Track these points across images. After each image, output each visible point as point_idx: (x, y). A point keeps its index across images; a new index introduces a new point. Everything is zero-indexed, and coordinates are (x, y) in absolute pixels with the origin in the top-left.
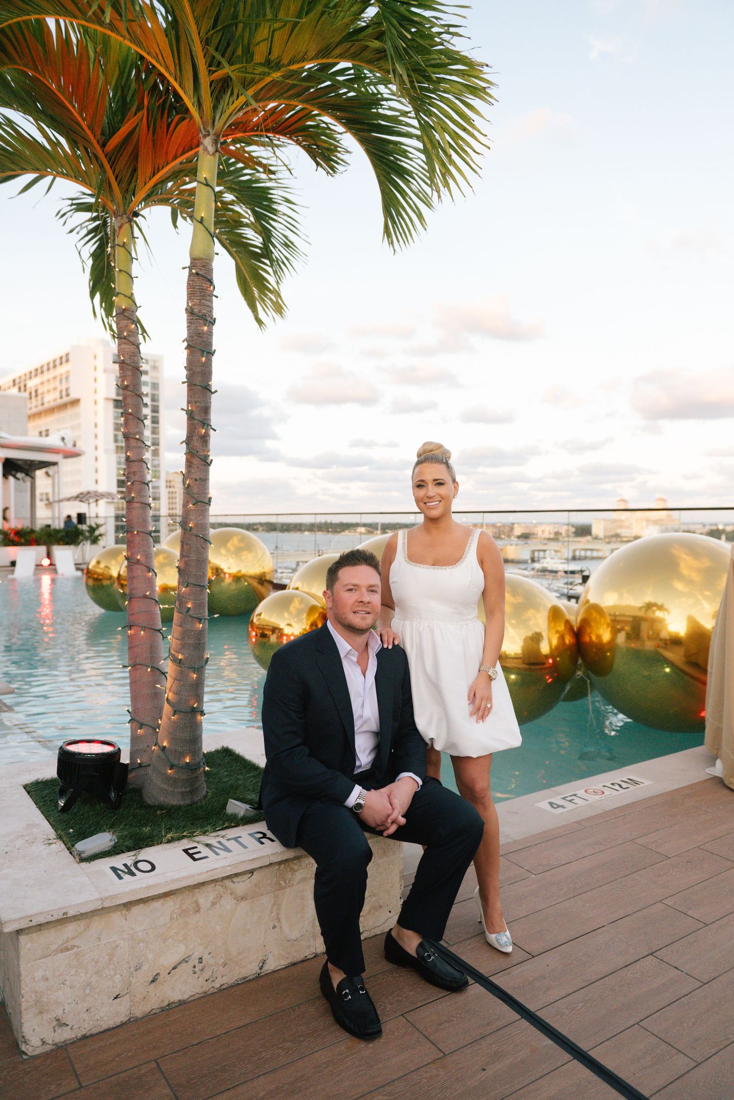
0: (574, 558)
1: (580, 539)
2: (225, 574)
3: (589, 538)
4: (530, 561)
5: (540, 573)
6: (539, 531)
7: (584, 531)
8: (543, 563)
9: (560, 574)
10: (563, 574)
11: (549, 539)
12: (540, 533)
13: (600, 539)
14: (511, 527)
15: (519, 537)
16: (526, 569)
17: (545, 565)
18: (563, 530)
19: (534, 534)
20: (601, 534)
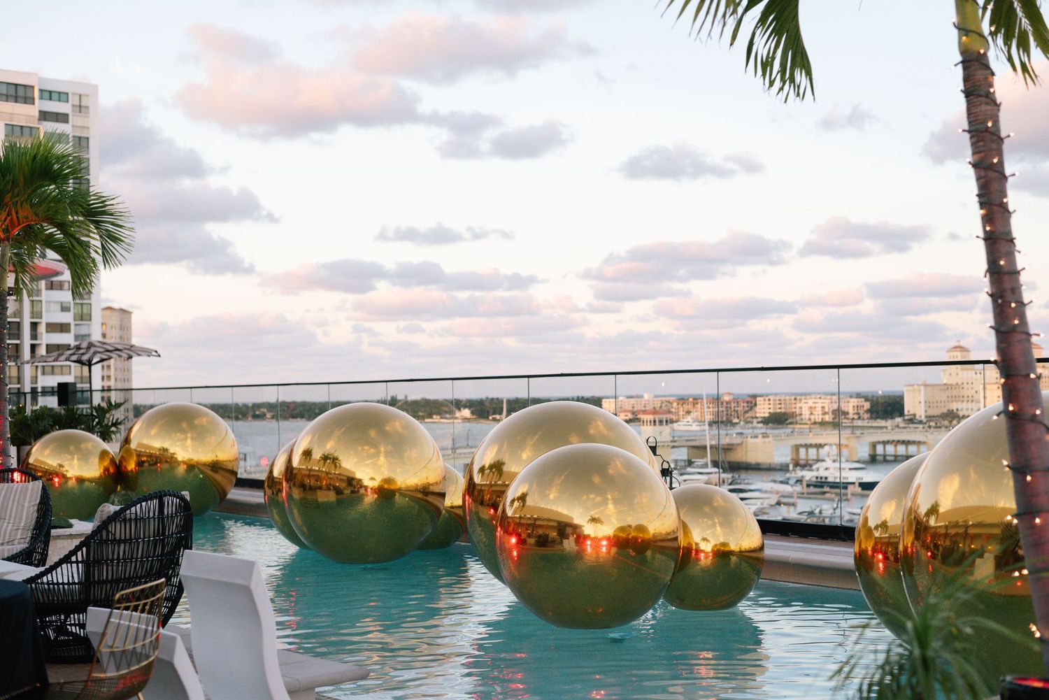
0: (873, 459)
1: (882, 423)
2: (366, 488)
3: (898, 420)
4: (791, 467)
5: (812, 489)
6: (804, 409)
7: (888, 407)
8: (818, 469)
9: (851, 488)
10: (859, 490)
11: (823, 424)
12: (806, 413)
13: (921, 422)
14: (752, 401)
15: (766, 421)
16: (786, 482)
17: (822, 473)
18: (850, 406)
19: (793, 415)
20: (921, 413)
